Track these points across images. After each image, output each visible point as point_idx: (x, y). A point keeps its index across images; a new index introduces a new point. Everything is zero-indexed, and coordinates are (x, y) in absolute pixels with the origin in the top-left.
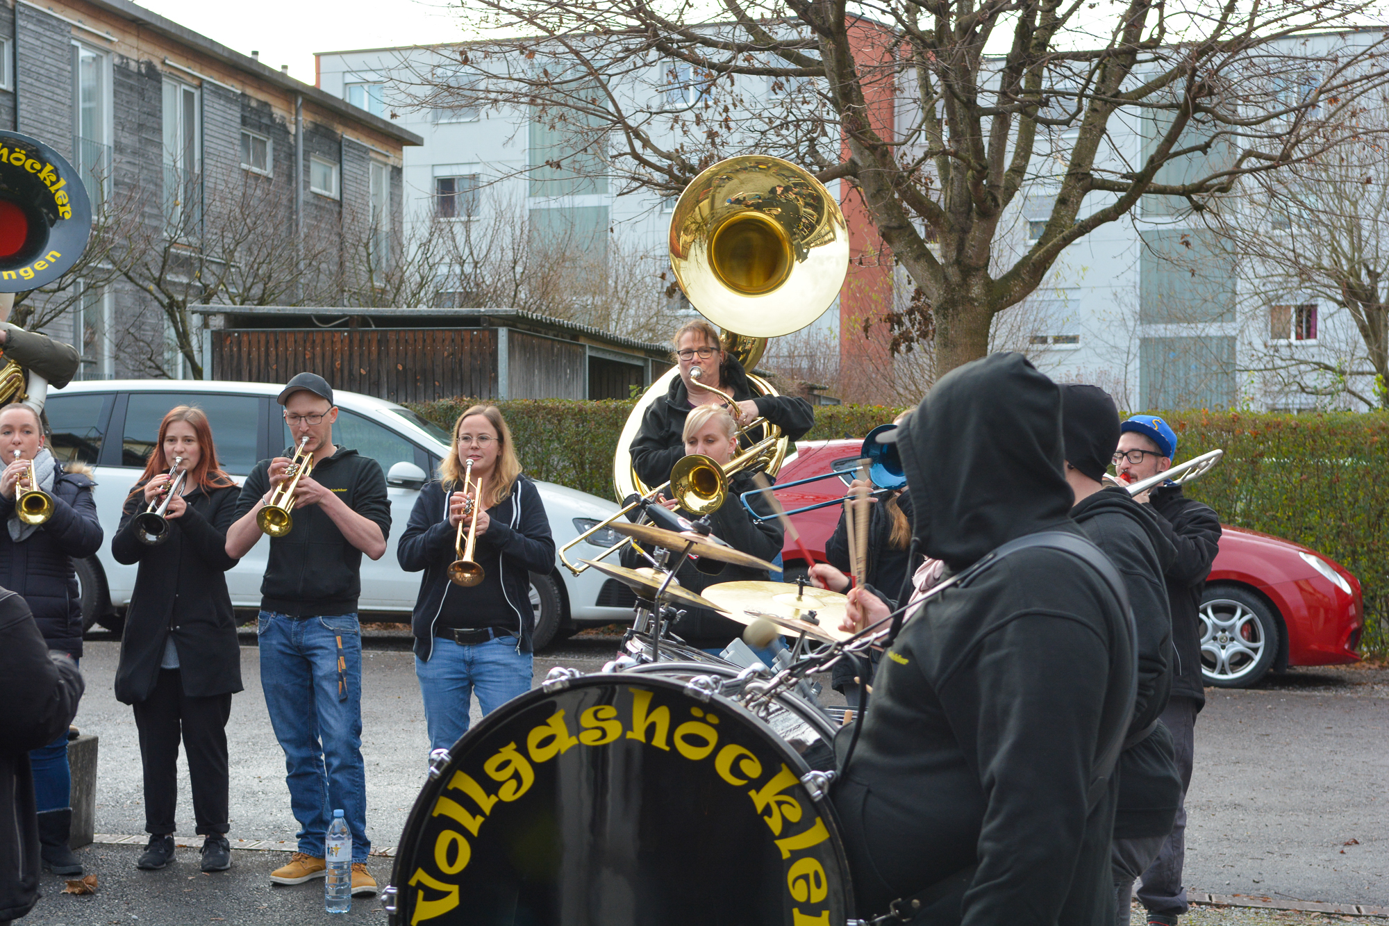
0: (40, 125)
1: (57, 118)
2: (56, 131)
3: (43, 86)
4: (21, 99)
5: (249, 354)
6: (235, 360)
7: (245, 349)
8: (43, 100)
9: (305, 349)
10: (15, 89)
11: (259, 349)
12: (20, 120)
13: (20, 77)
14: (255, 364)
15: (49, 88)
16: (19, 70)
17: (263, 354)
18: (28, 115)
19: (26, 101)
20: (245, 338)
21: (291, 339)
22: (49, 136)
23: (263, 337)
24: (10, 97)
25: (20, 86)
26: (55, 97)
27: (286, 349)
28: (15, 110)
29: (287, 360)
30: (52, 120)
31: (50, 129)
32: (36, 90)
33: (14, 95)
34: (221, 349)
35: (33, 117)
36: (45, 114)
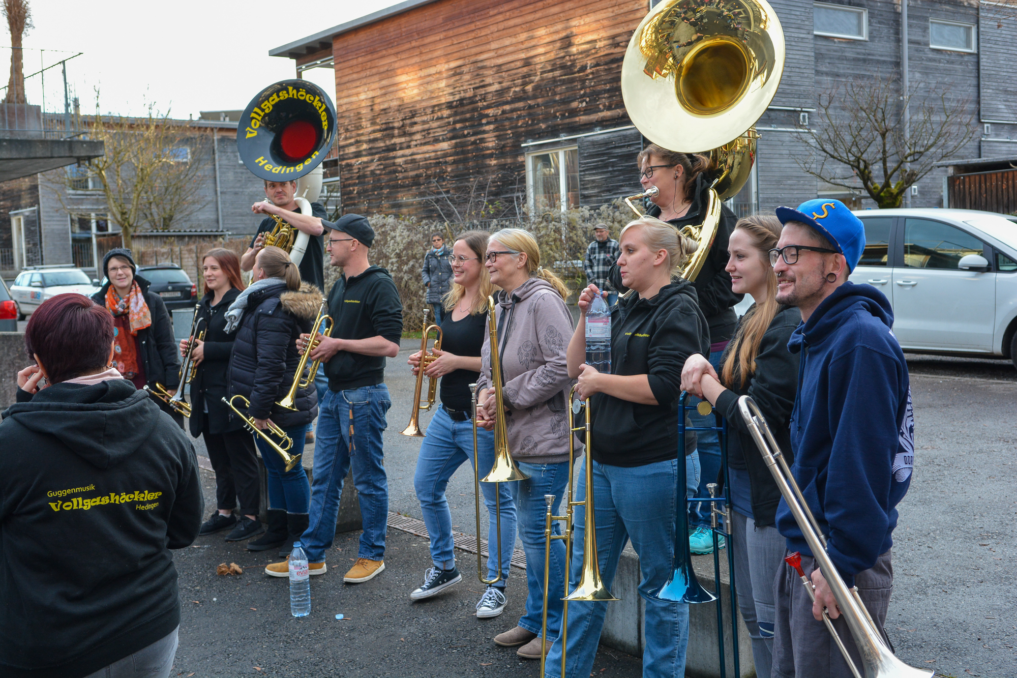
0: (997, 69)
1: (1011, 63)
2: (1011, 70)
3: (1000, 47)
4: (981, 56)
5: (970, 188)
6: (962, 194)
7: (967, 186)
8: (999, 55)
9: (1002, 183)
10: (978, 52)
11: (975, 185)
12: (981, 67)
13: (981, 44)
14: (973, 195)
15: (1004, 47)
16: (981, 40)
17: (978, 188)
18: (988, 65)
19: (986, 57)
20: (967, 180)
21: (994, 177)
22: (1005, 74)
23: (977, 178)
24: (975, 56)
25: (981, 49)
26: (1010, 52)
27: (991, 184)
28: (978, 63)
29: (992, 191)
30: (1007, 65)
31: (1005, 70)
32: (994, 50)
33: (978, 55)
34: (954, 187)
35: (992, 65)
36: (1002, 62)
